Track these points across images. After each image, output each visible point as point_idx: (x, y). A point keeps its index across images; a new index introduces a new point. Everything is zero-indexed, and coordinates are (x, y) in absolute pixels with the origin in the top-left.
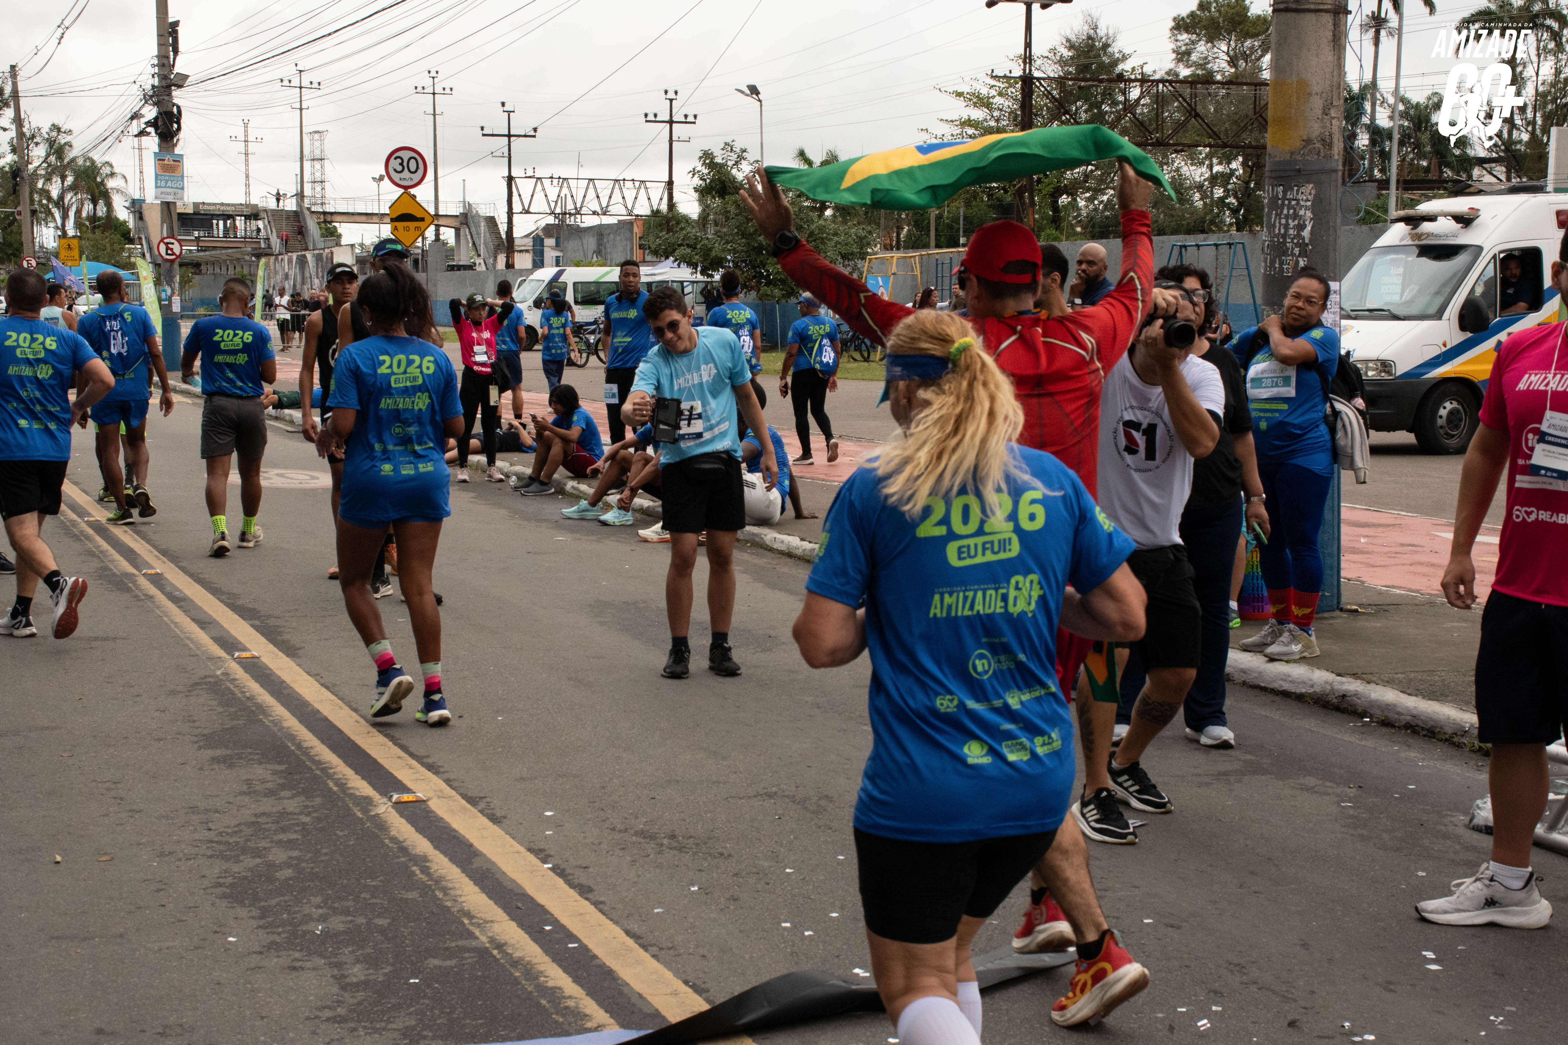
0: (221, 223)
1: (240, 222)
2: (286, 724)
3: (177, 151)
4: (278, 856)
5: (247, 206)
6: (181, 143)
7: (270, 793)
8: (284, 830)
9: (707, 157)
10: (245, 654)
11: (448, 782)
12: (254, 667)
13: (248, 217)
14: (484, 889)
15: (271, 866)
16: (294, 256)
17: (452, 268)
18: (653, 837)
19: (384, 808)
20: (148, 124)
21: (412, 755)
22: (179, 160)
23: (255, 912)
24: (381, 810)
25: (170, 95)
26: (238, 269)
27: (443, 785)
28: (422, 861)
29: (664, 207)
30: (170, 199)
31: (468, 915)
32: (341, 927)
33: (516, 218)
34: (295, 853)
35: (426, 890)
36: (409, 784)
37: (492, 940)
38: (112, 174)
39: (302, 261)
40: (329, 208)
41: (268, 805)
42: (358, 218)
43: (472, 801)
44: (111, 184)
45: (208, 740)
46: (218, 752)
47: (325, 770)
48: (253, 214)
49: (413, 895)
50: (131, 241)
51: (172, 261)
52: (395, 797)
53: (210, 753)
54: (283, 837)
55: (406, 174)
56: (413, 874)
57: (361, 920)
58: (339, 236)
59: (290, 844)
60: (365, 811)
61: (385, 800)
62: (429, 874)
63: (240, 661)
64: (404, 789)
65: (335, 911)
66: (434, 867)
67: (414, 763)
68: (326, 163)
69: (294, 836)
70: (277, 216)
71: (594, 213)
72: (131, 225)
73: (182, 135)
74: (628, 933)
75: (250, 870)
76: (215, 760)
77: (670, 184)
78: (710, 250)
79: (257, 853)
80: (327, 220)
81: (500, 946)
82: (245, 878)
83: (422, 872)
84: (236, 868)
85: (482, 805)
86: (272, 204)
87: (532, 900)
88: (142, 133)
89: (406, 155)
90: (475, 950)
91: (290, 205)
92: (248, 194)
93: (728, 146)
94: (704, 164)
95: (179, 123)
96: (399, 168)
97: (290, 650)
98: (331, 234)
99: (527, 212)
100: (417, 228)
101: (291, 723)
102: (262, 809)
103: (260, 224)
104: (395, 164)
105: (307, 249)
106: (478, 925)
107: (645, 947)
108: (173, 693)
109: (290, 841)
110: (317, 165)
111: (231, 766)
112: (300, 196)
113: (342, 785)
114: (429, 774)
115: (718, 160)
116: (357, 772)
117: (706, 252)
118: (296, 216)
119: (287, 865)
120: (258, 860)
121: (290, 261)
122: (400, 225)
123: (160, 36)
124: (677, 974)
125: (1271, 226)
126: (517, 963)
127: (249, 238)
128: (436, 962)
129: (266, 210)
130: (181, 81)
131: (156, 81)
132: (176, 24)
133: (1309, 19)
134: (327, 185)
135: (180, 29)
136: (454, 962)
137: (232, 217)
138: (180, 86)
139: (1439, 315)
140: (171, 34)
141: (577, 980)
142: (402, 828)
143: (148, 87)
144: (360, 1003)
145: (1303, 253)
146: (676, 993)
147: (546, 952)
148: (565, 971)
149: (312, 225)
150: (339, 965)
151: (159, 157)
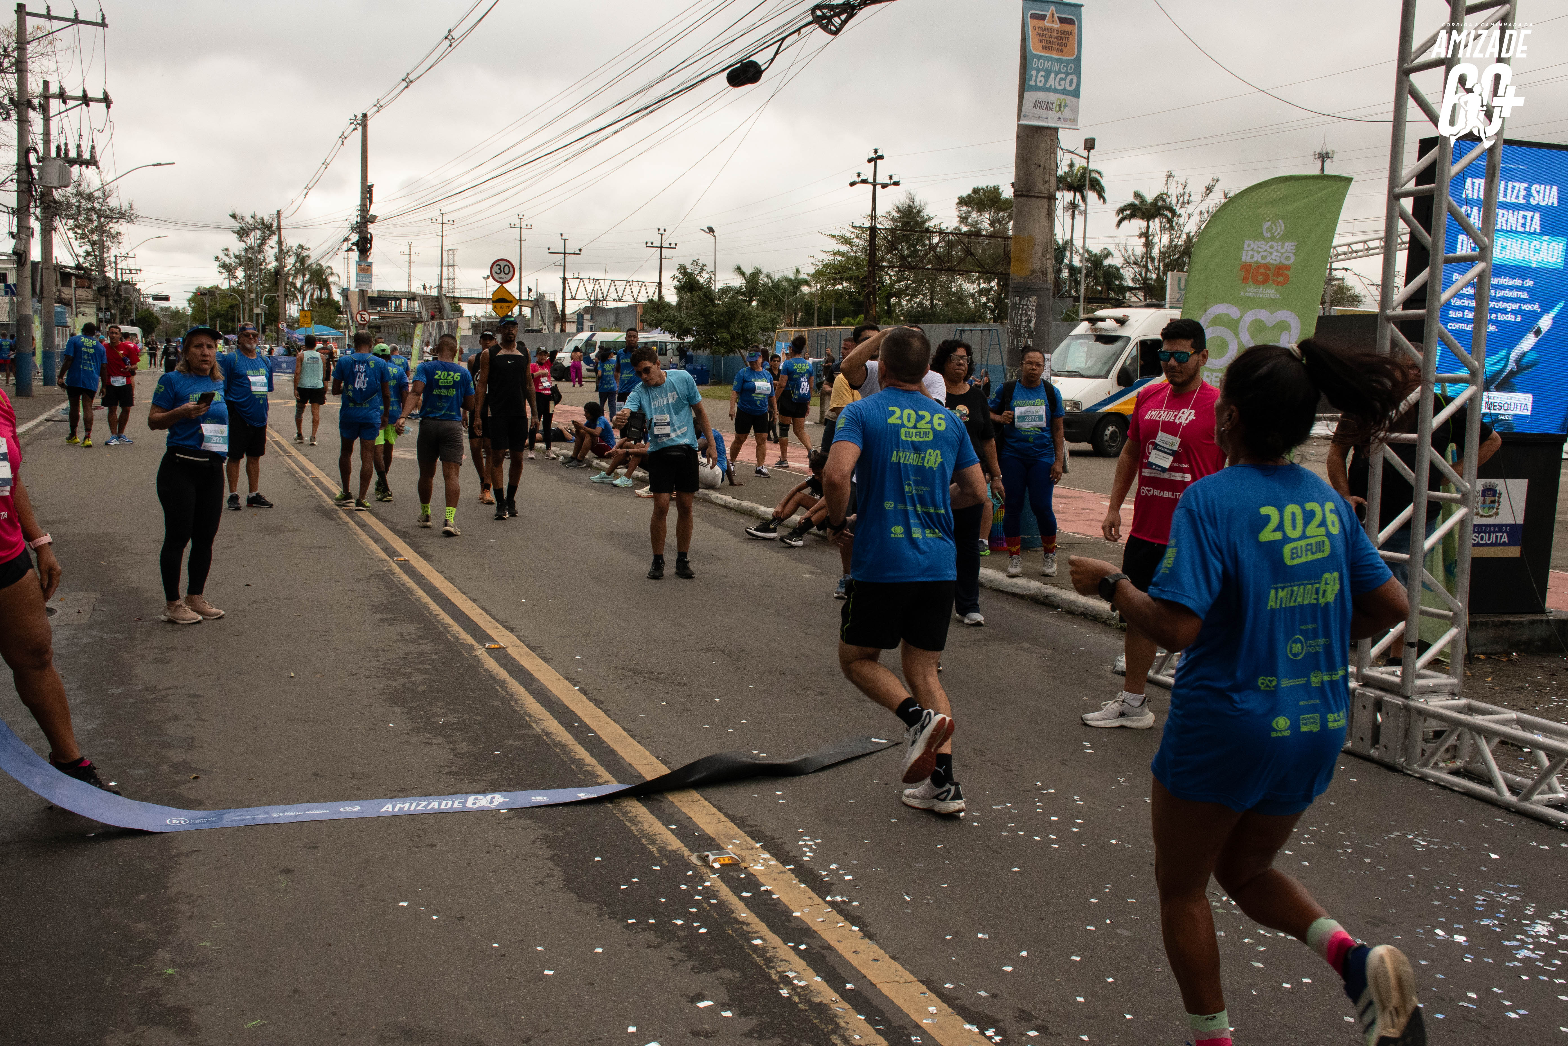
0: (393, 302)
1: (404, 303)
2: (424, 601)
3: (369, 260)
4: (418, 678)
5: (409, 293)
6: (371, 256)
7: (414, 641)
8: (422, 663)
9: (682, 269)
10: (400, 559)
11: (518, 637)
12: (406, 567)
13: (409, 300)
14: (539, 701)
15: (414, 683)
16: (435, 323)
17: (528, 331)
18: (640, 673)
19: (480, 651)
20: (353, 244)
21: (497, 621)
22: (370, 265)
23: (405, 710)
24: (479, 652)
25: (366, 227)
26: (403, 330)
27: (516, 639)
28: (502, 684)
29: (656, 298)
30: (364, 288)
31: (530, 716)
32: (455, 720)
33: (567, 302)
34: (428, 677)
35: (504, 701)
36: (495, 638)
37: (543, 730)
38: (332, 274)
39: (440, 326)
40: (457, 295)
41: (413, 648)
42: (473, 301)
43: (533, 649)
44: (331, 279)
45: (378, 609)
46: (384, 616)
47: (446, 628)
48: (412, 297)
49: (496, 703)
50: (341, 313)
51: (364, 325)
52: (487, 645)
53: (379, 616)
54: (422, 667)
55: (502, 275)
56: (497, 690)
57: (466, 717)
58: (462, 311)
59: (425, 671)
60: (470, 653)
61: (481, 647)
62: (506, 691)
63: (397, 563)
64: (491, 640)
65: (451, 711)
66: (509, 687)
67: (499, 625)
68: (456, 268)
69: (428, 666)
70: (426, 299)
71: (614, 300)
72: (341, 303)
73: (372, 251)
74: (624, 728)
75: (402, 685)
76: (382, 620)
77: (660, 284)
78: (683, 324)
79: (406, 676)
80: (455, 302)
81: (548, 734)
82: (399, 690)
83: (503, 690)
84: (394, 684)
85: (539, 651)
86: (423, 292)
87: (568, 708)
88: (350, 250)
89: (503, 264)
90: (533, 736)
91: (434, 293)
92: (409, 286)
93: (695, 263)
94: (680, 272)
95: (371, 244)
96: (499, 271)
97: (427, 557)
98: (458, 311)
99: (574, 299)
100: (508, 307)
101: (427, 600)
102: (409, 650)
103: (416, 303)
104: (496, 269)
105: (443, 319)
106: (535, 722)
107: (633, 737)
108: (359, 580)
109: (425, 669)
110: (451, 269)
111: (391, 624)
112: (440, 287)
113: (456, 638)
114: (507, 632)
115: (689, 270)
116: (465, 629)
117: (680, 325)
118: (437, 299)
119: (423, 683)
120: (407, 680)
121: (433, 326)
122: (498, 305)
123: (362, 193)
124: (652, 753)
125: (1012, 320)
126: (557, 744)
127: (410, 312)
128: (510, 742)
129: (419, 295)
130: (373, 219)
131: (359, 220)
132: (372, 186)
133: (1034, 202)
134: (456, 281)
135: (374, 189)
136: (520, 743)
137: (400, 299)
138: (372, 222)
139: (1106, 376)
140: (368, 192)
141: (593, 755)
142: (491, 664)
143: (354, 223)
144: (465, 765)
145: (1030, 337)
146: (651, 764)
147: (575, 738)
148: (586, 749)
149: (446, 305)
150: (453, 742)
151: (359, 264)
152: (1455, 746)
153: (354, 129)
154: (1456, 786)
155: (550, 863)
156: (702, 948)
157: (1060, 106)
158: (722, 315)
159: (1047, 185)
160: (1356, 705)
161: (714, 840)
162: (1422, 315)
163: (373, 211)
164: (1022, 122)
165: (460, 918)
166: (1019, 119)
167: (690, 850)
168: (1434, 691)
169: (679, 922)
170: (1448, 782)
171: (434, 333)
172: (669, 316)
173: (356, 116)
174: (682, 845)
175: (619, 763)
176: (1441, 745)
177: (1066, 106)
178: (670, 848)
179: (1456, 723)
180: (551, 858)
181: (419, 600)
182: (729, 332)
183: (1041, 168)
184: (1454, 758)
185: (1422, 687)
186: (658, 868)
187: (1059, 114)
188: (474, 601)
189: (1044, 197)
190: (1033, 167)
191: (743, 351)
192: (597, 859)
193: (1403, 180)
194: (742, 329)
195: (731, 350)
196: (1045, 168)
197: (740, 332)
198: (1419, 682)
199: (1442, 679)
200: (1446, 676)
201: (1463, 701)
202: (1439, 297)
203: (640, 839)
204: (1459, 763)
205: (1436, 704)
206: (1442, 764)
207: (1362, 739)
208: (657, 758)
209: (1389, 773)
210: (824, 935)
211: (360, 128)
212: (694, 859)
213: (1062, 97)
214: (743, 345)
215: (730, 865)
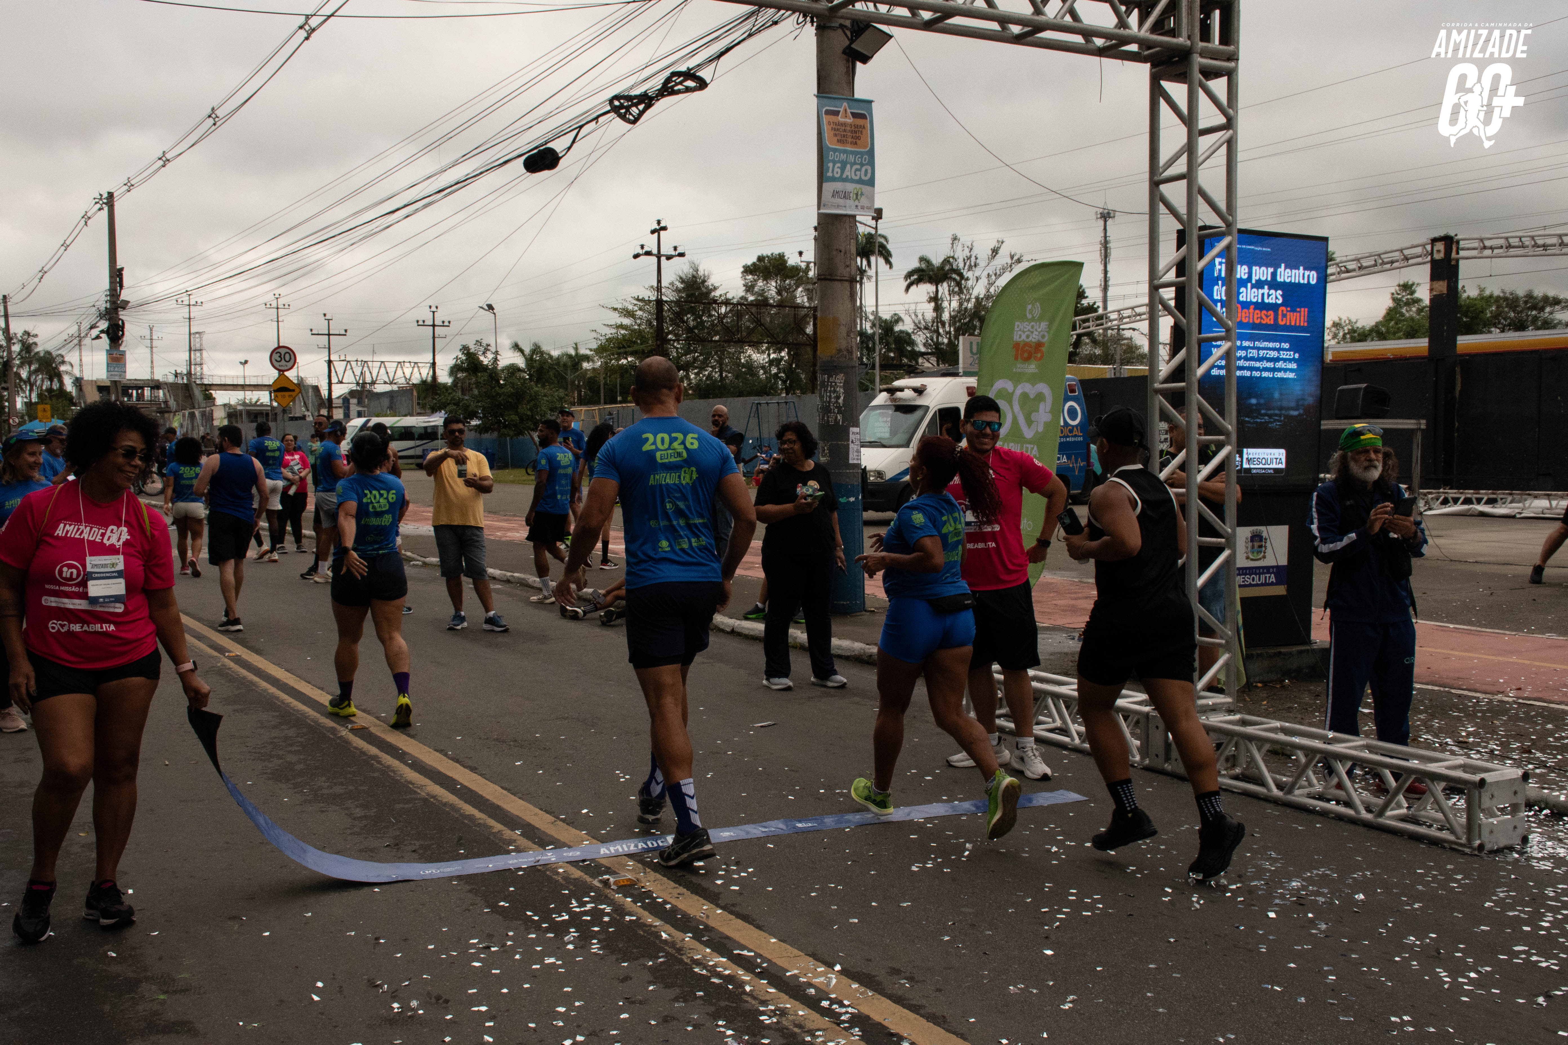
0: (135, 392)
1: (147, 392)
2: (270, 691)
3: (122, 348)
4: (293, 758)
5: (152, 380)
6: (124, 344)
7: (275, 727)
8: (291, 745)
9: (465, 349)
10: (231, 654)
11: (377, 718)
12: (239, 661)
13: (152, 388)
14: (415, 771)
16: (186, 412)
17: (292, 419)
18: (504, 742)
19: (344, 732)
20: (102, 332)
22: (123, 354)
23: (292, 786)
25: (117, 314)
27: (375, 720)
28: (376, 758)
29: (430, 379)
30: (117, 379)
31: (411, 783)
32: (342, 791)
33: (334, 387)
34: (302, 757)
35: (383, 772)
37: (428, 794)
38: (65, 363)
39: (192, 415)
40: (206, 382)
41: (276, 733)
42: (226, 388)
44: (62, 368)
45: (227, 701)
46: (236, 707)
47: (303, 714)
48: (156, 385)
49: (376, 775)
50: (73, 404)
53: (231, 707)
54: (291, 749)
55: (283, 362)
56: (373, 764)
57: (351, 788)
58: (214, 399)
59: (297, 752)
60: (335, 734)
61: (344, 728)
62: (382, 764)
63: (229, 658)
65: (335, 784)
66: (383, 761)
69: (296, 748)
70: (173, 387)
71: (385, 383)
72: (74, 394)
73: (125, 339)
74: (502, 788)
75: (280, 766)
76: (236, 711)
77: (434, 364)
78: (468, 406)
79: (279, 757)
80: (207, 388)
81: (434, 797)
82: (278, 770)
83: (378, 764)
84: (270, 765)
86: (171, 379)
87: (445, 775)
88: (98, 337)
89: (283, 351)
90: (419, 799)
91: (183, 380)
92: (152, 373)
93: (478, 343)
94: (461, 352)
95: (123, 331)
96: (279, 359)
97: (258, 652)
98: (210, 398)
99: (341, 382)
100: (290, 396)
101: (273, 690)
102: (273, 735)
103: (161, 392)
104: (276, 356)
105: (194, 408)
106: (419, 788)
107: (514, 794)
110: (198, 354)
111: (246, 714)
112: (189, 374)
113: (316, 722)
115: (472, 351)
117: (466, 407)
118: (187, 388)
119: (299, 762)
120: (281, 761)
121: (184, 416)
122: (279, 394)
123: (111, 277)
124: (535, 805)
125: (821, 397)
126: (445, 804)
127: (154, 401)
128: (401, 806)
129: (166, 384)
130: (125, 305)
131: (108, 305)
132: (122, 269)
133: (837, 285)
134: (205, 367)
135: (124, 273)
136: (411, 805)
137: (142, 388)
138: (124, 308)
139: (907, 445)
140: (118, 276)
141: (481, 811)
142: (359, 742)
143: (103, 309)
144: (365, 826)
145: (839, 412)
146: (536, 815)
147: (460, 798)
148: (473, 807)
149: (197, 393)
150: (347, 809)
151: (109, 353)
152: (1234, 756)
153: (100, 209)
154: (1236, 788)
155: (470, 895)
156: (621, 946)
157: (857, 195)
158: (509, 396)
159: (848, 269)
160: (1150, 726)
161: (610, 868)
162: (1183, 388)
163: (125, 295)
164: (822, 211)
165: (406, 940)
166: (819, 208)
167: (591, 877)
168: (1214, 709)
169: (596, 929)
170: (1229, 785)
171: (185, 424)
172: (453, 399)
173: (101, 195)
174: (583, 874)
175: (507, 816)
176: (1221, 754)
177: (862, 194)
178: (572, 876)
179: (1230, 734)
180: (470, 891)
181: (266, 690)
182: (517, 413)
183: (842, 254)
184: (1234, 766)
185: (1203, 706)
186: (567, 892)
187: (857, 203)
188: (322, 689)
189: (846, 281)
190: (834, 253)
191: (532, 433)
192: (512, 889)
193: (1161, 274)
194: (531, 410)
195: (520, 433)
196: (845, 253)
197: (529, 413)
198: (1201, 702)
199: (1220, 699)
200: (1222, 696)
201: (1238, 717)
202: (1195, 372)
203: (544, 872)
204: (1238, 770)
205: (1216, 720)
206: (1223, 772)
207: (1157, 756)
208: (541, 809)
209: (1180, 782)
210: (721, 930)
211: (106, 208)
212: (596, 883)
213: (858, 186)
214: (532, 426)
215: (630, 886)
